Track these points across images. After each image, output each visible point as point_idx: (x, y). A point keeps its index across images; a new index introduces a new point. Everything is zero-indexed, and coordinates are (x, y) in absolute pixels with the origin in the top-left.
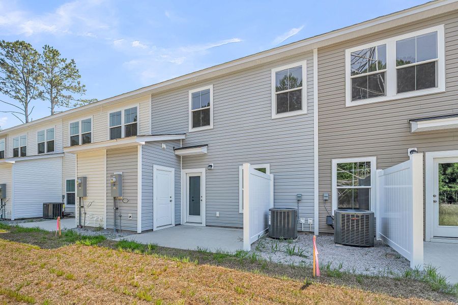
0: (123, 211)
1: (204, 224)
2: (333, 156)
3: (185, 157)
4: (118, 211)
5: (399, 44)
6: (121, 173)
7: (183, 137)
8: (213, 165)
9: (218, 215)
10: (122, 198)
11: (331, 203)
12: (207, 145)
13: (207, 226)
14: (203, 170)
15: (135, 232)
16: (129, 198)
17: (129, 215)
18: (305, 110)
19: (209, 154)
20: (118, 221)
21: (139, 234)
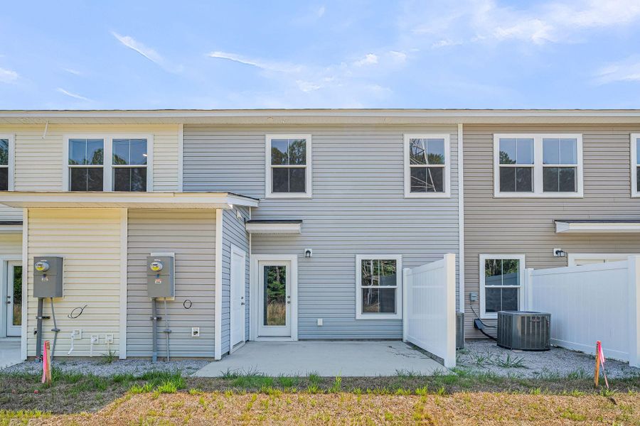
0: (172, 323)
1: (295, 337)
2: (482, 251)
3: (255, 236)
4: (162, 323)
5: (545, 142)
6: (172, 254)
7: (255, 204)
8: (310, 250)
9: (320, 322)
10: (173, 299)
11: (479, 304)
12: (300, 221)
13: (299, 340)
14: (294, 258)
15: (211, 359)
16: (192, 300)
17: (193, 330)
18: (447, 193)
19: (304, 234)
20: (163, 342)
21: (218, 360)
